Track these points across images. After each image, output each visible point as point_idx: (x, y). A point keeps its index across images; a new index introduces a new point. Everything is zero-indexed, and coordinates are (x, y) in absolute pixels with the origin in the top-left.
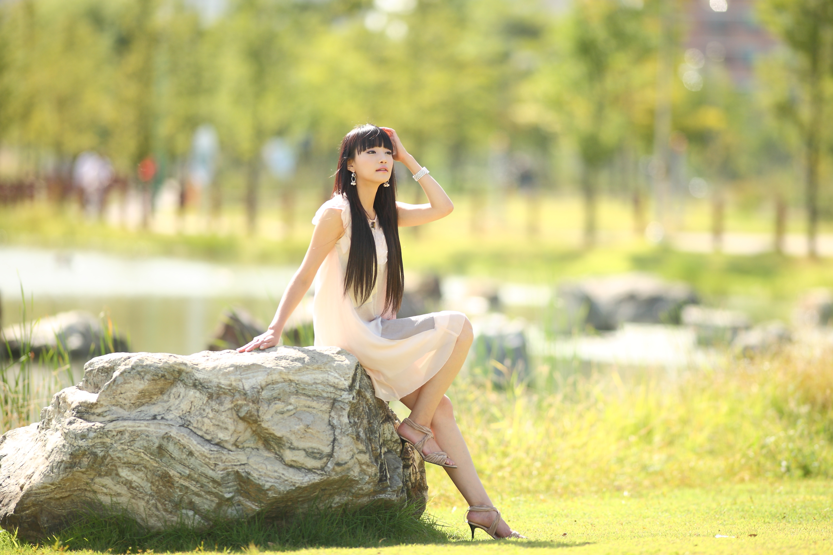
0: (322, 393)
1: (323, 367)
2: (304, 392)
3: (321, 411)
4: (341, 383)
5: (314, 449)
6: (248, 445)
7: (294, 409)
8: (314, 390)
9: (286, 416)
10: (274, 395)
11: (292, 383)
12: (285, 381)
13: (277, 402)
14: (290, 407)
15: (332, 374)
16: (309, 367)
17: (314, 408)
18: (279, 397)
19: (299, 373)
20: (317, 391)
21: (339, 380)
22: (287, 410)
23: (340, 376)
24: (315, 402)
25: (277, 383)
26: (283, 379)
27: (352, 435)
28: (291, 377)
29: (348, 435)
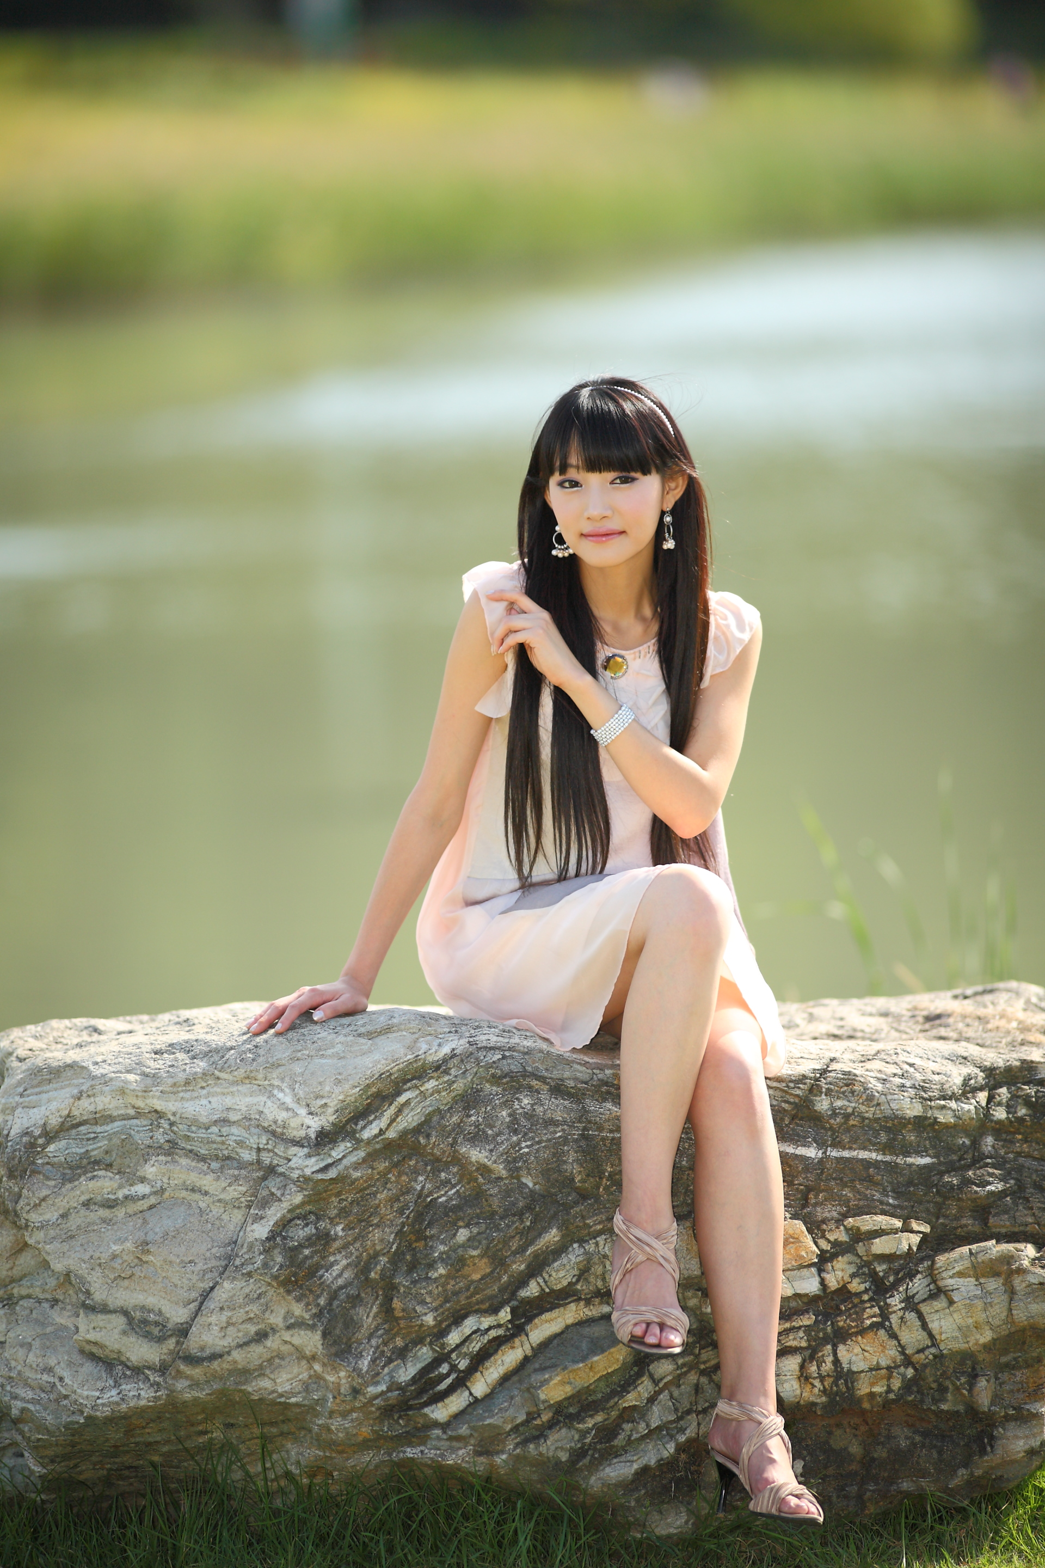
0: (239, 1150)
1: (260, 1076)
2: (189, 1147)
3: (220, 1201)
4: (294, 1123)
5: (149, 1311)
6: (24, 1292)
7: (155, 1193)
8: (213, 1142)
9: (120, 1213)
10: (93, 1153)
11: (162, 1121)
12: (139, 1115)
13: (101, 1173)
14: (141, 1189)
15: (280, 1095)
16: (222, 1075)
17: (206, 1193)
18: (108, 1159)
19: (187, 1091)
20: (223, 1143)
21: (290, 1114)
22: (126, 1197)
23: (298, 1101)
24: (210, 1177)
25: (111, 1119)
26: (134, 1107)
27: (261, 1275)
28: (159, 1105)
29: (249, 1274)
